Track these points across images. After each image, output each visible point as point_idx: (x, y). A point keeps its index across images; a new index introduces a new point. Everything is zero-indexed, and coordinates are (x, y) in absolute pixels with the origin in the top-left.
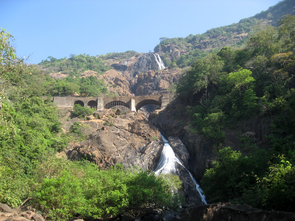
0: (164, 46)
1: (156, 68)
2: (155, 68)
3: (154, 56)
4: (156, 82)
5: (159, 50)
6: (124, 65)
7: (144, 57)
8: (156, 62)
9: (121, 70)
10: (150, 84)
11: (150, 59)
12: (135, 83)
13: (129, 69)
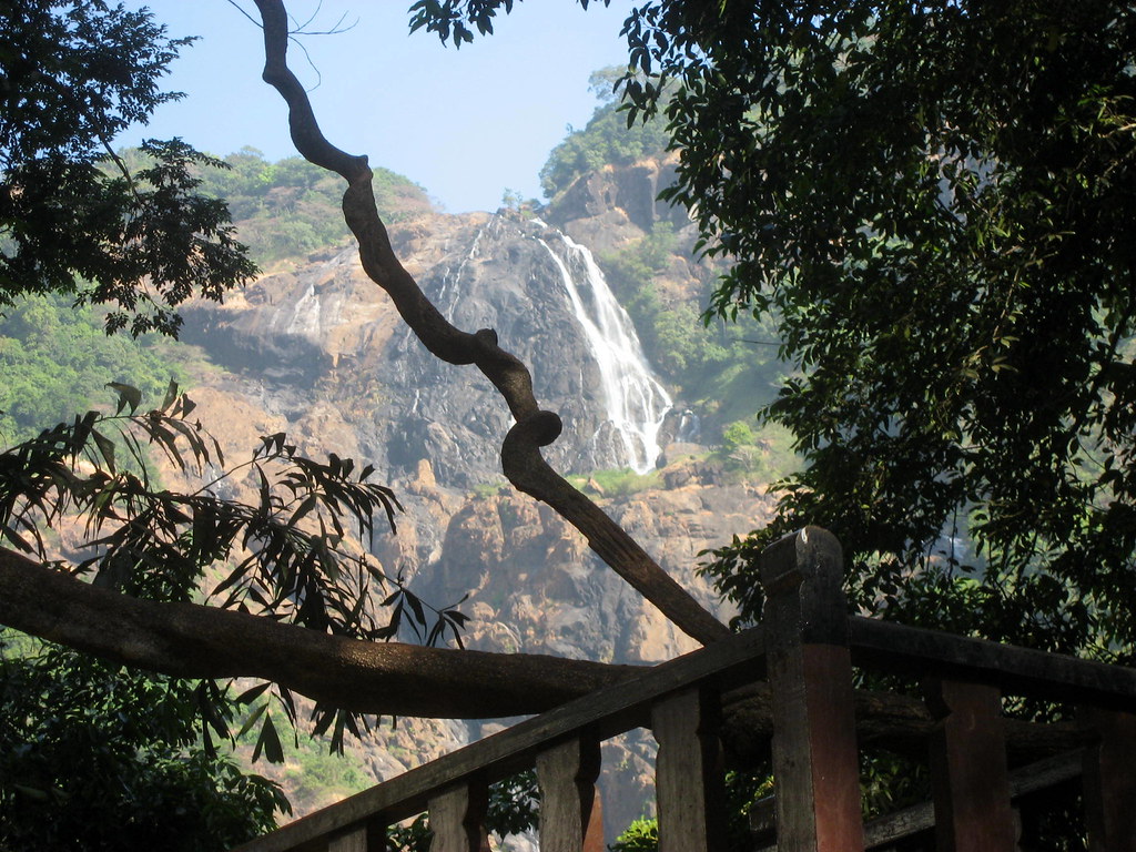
0: (632, 159)
1: (573, 388)
2: (564, 387)
3: (552, 267)
4: (608, 609)
5: (591, 199)
6: (301, 341)
7: (469, 271)
8: (571, 331)
9: (275, 385)
10: (568, 621)
11: (519, 294)
12: (423, 552)
13: (342, 385)
